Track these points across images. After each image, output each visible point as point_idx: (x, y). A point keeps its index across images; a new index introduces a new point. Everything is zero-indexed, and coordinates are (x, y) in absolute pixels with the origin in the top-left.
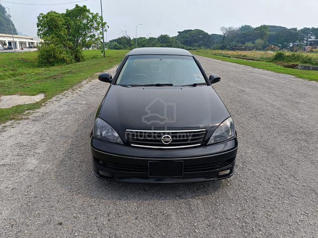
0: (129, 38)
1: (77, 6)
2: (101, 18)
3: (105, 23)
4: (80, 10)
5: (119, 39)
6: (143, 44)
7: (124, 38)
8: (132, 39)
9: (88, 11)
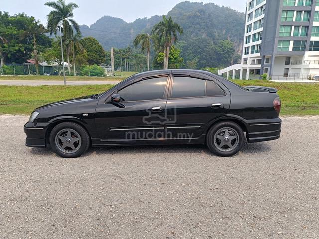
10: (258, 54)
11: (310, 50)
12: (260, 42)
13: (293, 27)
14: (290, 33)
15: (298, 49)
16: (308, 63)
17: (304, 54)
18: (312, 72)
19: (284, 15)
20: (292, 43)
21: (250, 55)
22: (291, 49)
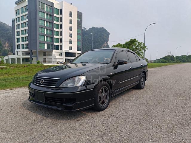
0: (173, 56)
1: (131, 39)
2: (144, 44)
3: (146, 47)
4: (132, 41)
5: (166, 57)
6: (183, 59)
7: (169, 56)
8: (175, 56)
9: (137, 41)
10: (27, 50)
11: (55, 49)
12: (27, 42)
13: (45, 37)
14: (45, 40)
15: (49, 48)
16: (55, 56)
17: (52, 51)
18: (57, 60)
19: (40, 30)
20: (46, 45)
21: (21, 50)
22: (46, 48)
